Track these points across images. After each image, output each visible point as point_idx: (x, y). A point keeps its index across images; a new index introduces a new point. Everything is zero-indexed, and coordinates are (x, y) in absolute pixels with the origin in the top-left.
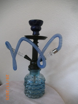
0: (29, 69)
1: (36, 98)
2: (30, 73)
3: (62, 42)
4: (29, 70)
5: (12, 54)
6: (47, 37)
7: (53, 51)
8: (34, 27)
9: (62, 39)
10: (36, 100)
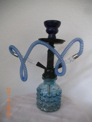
0: (43, 77)
1: (54, 111)
2: (45, 83)
3: (83, 48)
4: (43, 79)
5: (21, 60)
6: (65, 41)
7: (73, 56)
8: (51, 29)
9: (83, 43)
10: (54, 113)
